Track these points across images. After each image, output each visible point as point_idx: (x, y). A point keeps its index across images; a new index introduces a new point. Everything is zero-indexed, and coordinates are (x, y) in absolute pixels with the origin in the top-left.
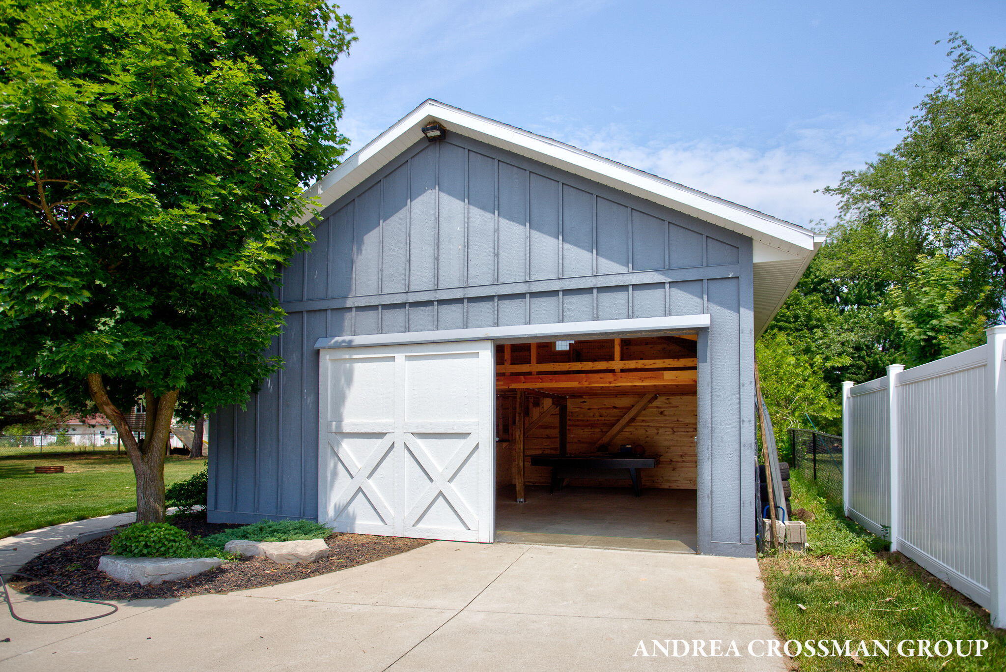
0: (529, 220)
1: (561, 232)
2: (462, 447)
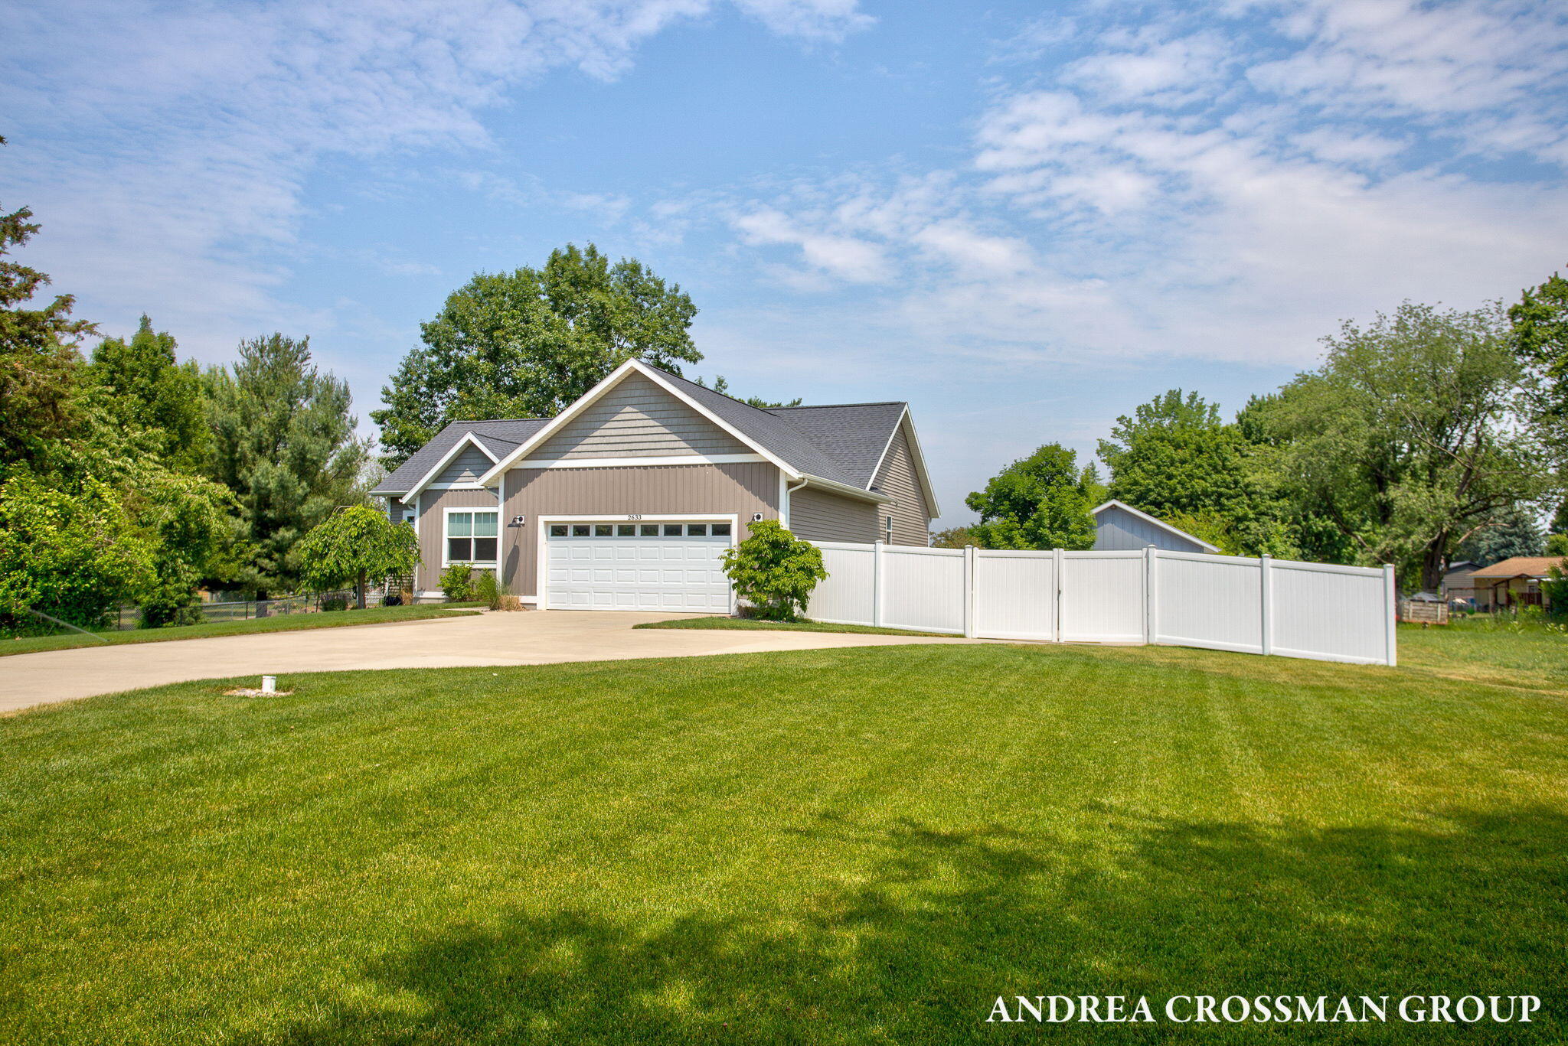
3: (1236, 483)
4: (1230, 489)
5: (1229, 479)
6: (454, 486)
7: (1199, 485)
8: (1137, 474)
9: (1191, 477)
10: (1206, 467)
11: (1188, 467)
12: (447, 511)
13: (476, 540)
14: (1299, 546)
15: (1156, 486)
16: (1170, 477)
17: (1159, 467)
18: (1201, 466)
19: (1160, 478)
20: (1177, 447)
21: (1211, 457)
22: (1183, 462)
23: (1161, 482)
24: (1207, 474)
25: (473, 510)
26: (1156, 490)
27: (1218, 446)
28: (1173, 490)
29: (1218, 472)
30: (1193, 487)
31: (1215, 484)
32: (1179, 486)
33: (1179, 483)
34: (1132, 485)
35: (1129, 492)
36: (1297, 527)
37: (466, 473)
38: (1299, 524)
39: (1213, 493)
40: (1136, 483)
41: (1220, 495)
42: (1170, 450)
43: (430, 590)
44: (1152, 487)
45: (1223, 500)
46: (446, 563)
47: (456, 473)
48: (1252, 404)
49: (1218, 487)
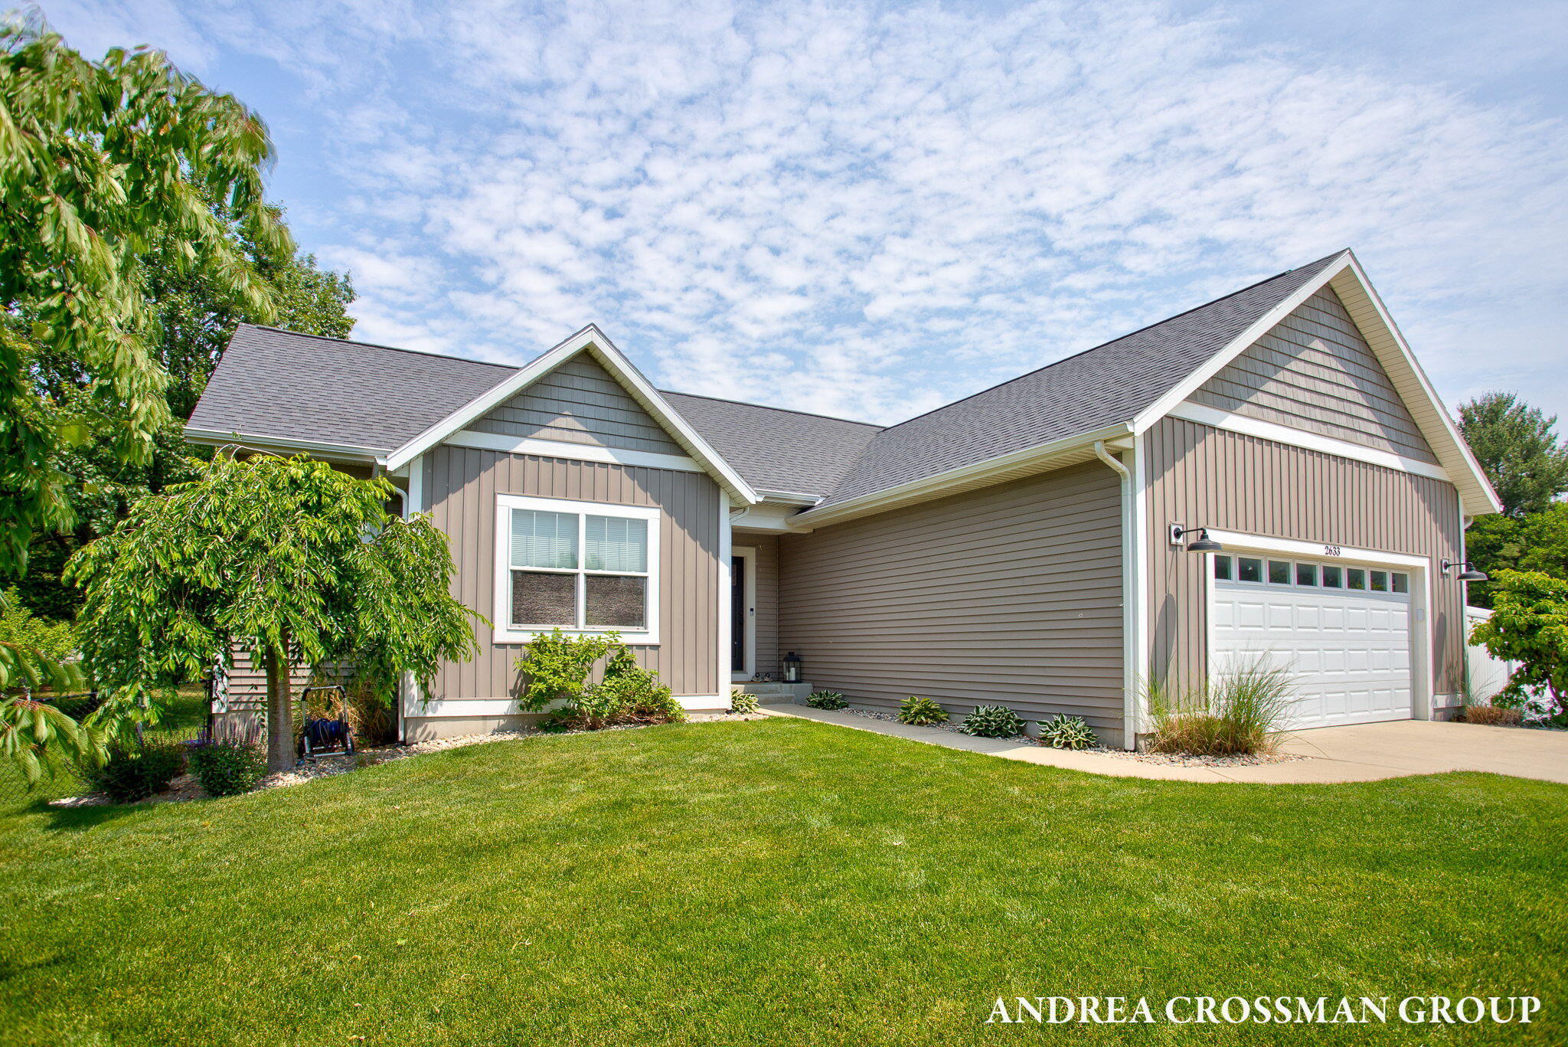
6: (527, 446)
12: (507, 504)
13: (588, 576)
25: (583, 509)
37: (561, 422)
43: (459, 696)
46: (504, 630)
47: (533, 418)
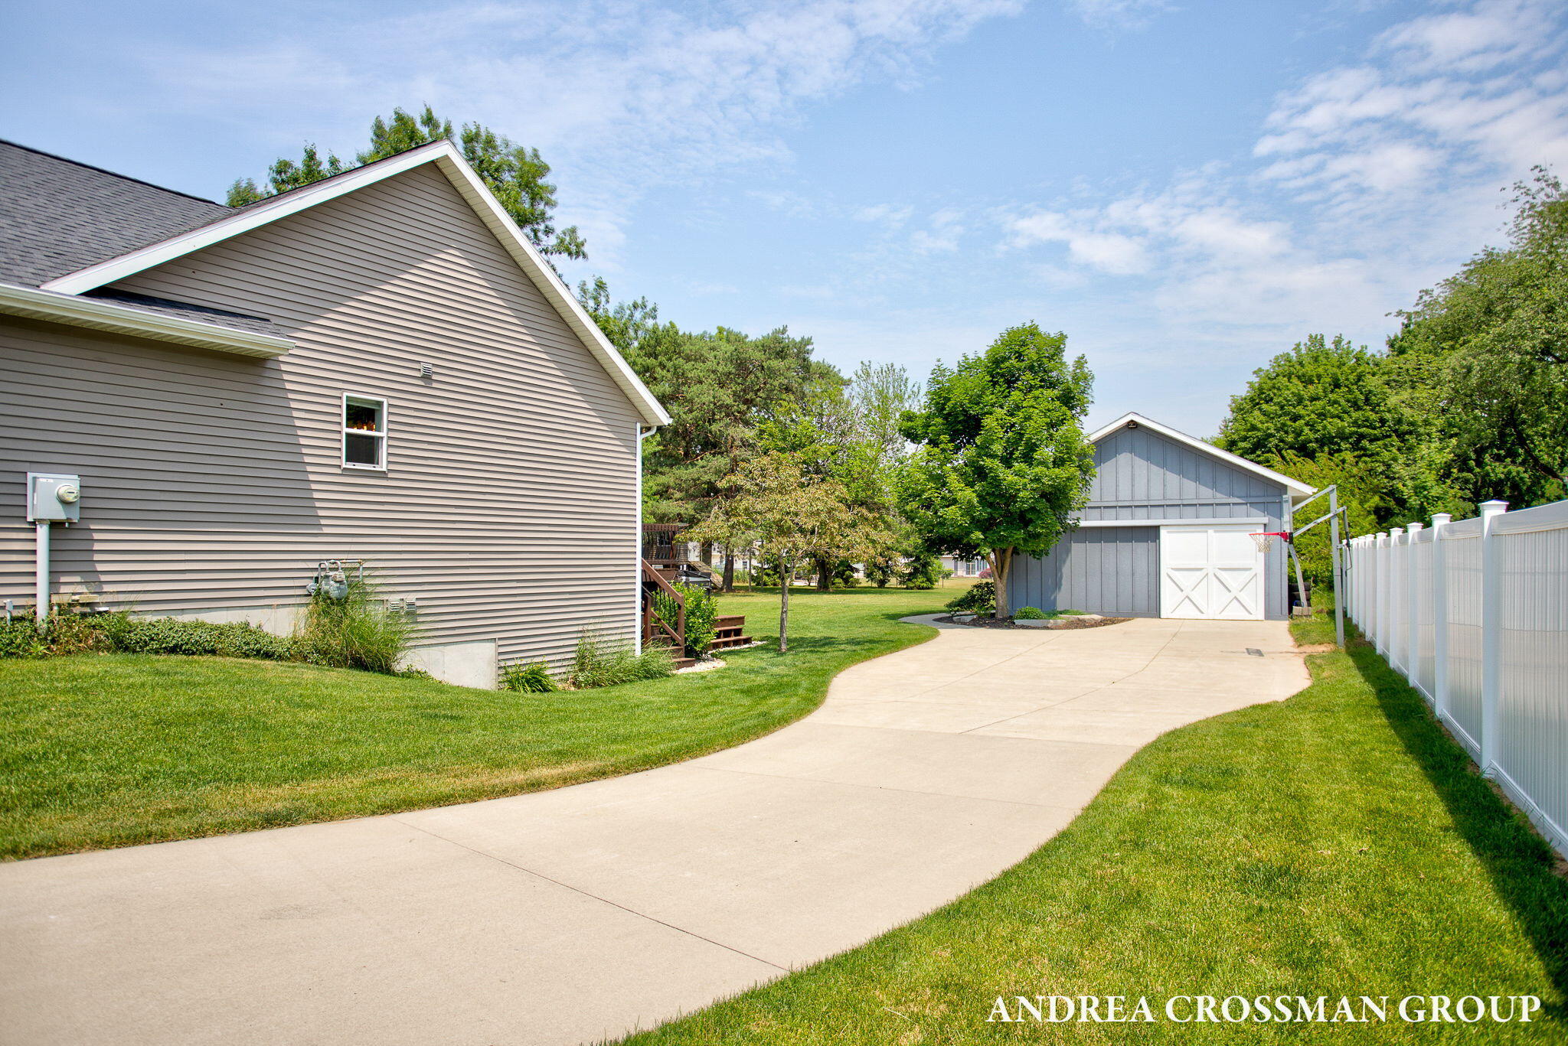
0: (1181, 472)
1: (1197, 479)
2: (1247, 575)
3: (1383, 421)
4: (1375, 428)
5: (1373, 416)
7: (1332, 426)
8: (1256, 418)
9: (1322, 415)
10: (1343, 402)
11: (1319, 404)
14: (1470, 500)
15: (1278, 430)
16: (1295, 418)
17: (1282, 408)
18: (1336, 402)
19: (1283, 419)
20: (1308, 381)
21: (1350, 391)
22: (1313, 399)
23: (1284, 425)
24: (1345, 412)
26: (1278, 435)
27: (1359, 378)
28: (1298, 433)
29: (1359, 408)
30: (1325, 428)
31: (1355, 423)
32: (1306, 430)
33: (1307, 424)
34: (1249, 430)
35: (1245, 439)
36: (1469, 475)
38: (1470, 470)
39: (1351, 434)
40: (1254, 428)
41: (1362, 436)
42: (1296, 386)
44: (1272, 431)
45: (1365, 443)
48: (1407, 326)
49: (1359, 427)
